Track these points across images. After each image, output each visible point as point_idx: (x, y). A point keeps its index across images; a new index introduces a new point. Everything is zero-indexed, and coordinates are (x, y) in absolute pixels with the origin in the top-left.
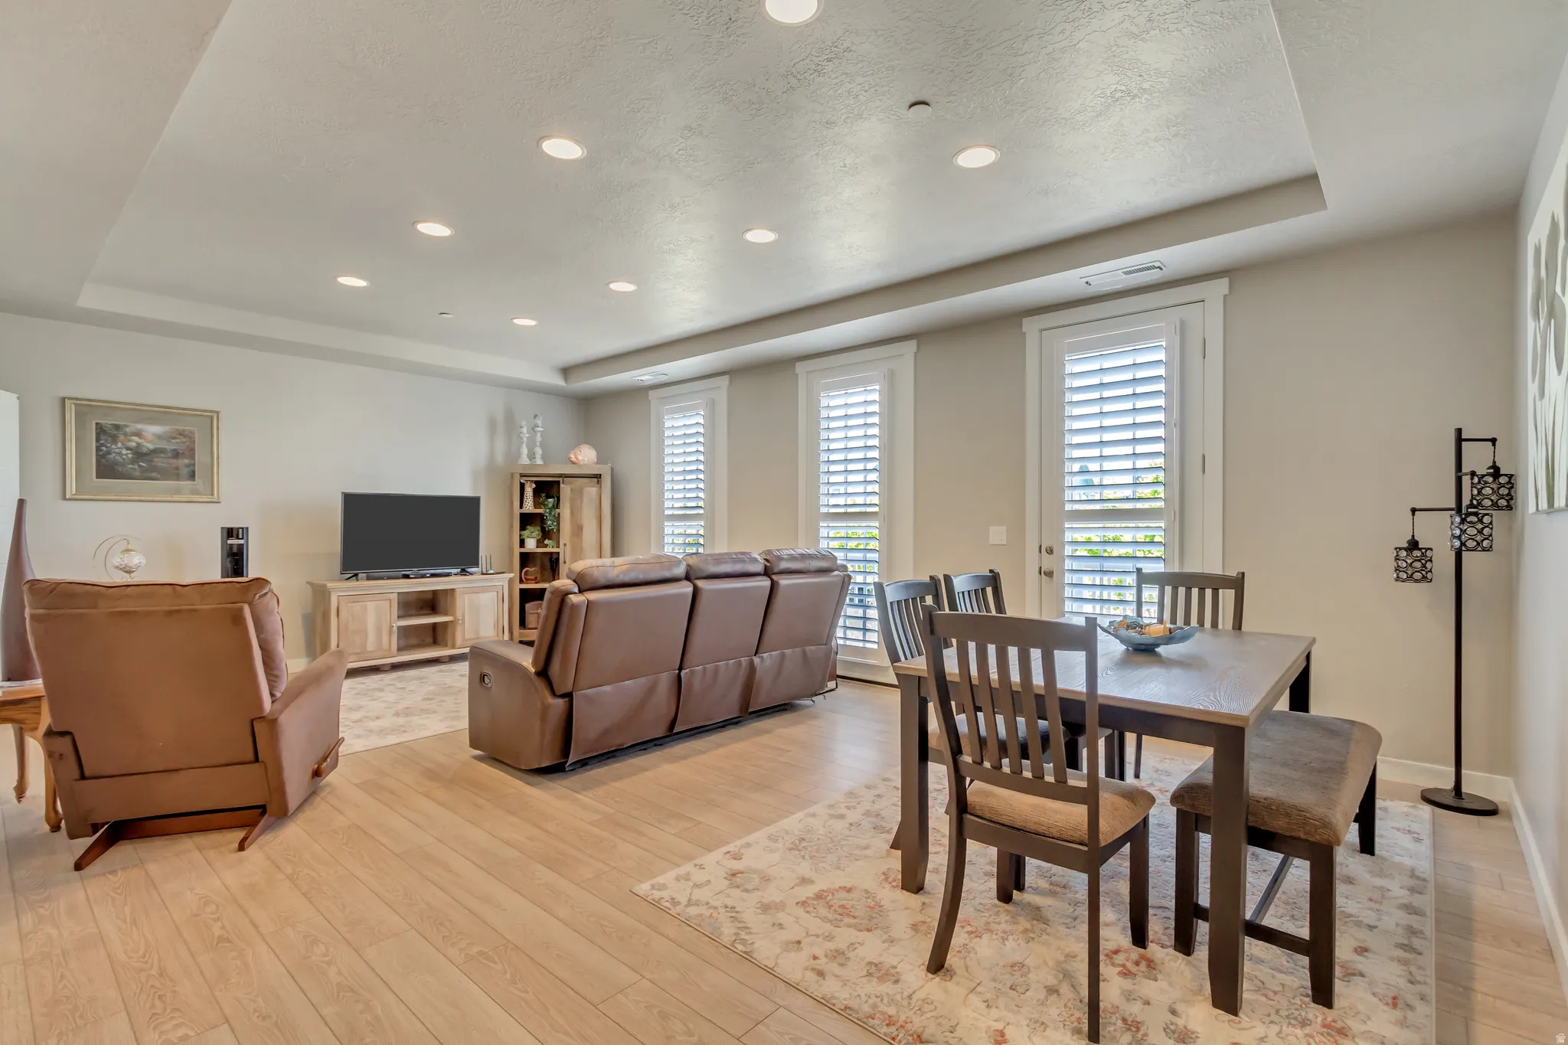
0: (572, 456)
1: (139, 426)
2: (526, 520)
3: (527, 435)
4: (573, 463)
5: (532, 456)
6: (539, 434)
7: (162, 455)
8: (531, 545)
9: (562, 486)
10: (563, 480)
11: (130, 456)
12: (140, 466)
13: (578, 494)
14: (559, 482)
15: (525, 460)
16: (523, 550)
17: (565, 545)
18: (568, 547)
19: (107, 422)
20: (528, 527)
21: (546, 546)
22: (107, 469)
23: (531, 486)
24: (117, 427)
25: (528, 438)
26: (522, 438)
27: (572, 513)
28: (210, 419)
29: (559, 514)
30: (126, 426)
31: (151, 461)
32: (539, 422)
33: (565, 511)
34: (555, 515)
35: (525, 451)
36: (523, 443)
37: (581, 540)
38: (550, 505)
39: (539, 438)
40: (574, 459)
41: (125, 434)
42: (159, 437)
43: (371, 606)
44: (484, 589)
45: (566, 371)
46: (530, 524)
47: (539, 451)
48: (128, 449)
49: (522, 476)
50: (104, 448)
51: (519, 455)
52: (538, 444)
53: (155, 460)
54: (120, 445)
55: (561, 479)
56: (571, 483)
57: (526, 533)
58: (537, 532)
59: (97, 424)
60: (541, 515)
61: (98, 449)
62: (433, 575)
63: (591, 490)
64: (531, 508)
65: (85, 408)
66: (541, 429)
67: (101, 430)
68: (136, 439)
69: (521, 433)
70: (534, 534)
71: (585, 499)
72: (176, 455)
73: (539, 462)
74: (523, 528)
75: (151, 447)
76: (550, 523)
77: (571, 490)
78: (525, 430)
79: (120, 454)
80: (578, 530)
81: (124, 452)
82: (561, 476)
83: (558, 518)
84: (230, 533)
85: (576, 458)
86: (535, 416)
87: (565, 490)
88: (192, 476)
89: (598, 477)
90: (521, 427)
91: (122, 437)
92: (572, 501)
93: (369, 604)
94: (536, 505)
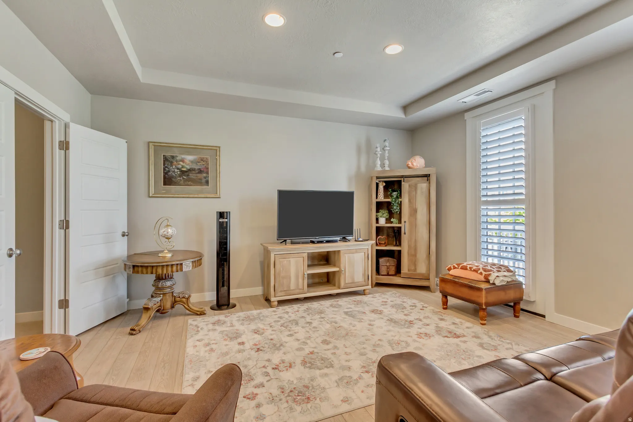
0: (410, 163)
1: (183, 156)
2: (380, 206)
3: (380, 152)
4: (409, 168)
5: (383, 165)
6: (387, 152)
7: (194, 172)
8: (382, 222)
9: (403, 183)
10: (404, 180)
11: (179, 173)
12: (183, 178)
13: (414, 188)
14: (401, 181)
15: (379, 168)
16: (378, 225)
17: (405, 222)
18: (407, 224)
19: (168, 154)
20: (380, 210)
21: (392, 222)
22: (168, 180)
23: (382, 184)
24: (173, 157)
25: (381, 154)
26: (376, 154)
27: (410, 201)
28: (215, 150)
29: (401, 202)
30: (177, 156)
31: (188, 175)
32: (387, 144)
33: (405, 200)
34: (398, 203)
35: (379, 162)
36: (377, 157)
37: (416, 219)
38: (395, 196)
39: (387, 154)
40: (410, 165)
41: (177, 161)
42: (192, 162)
43: (293, 261)
44: (357, 251)
45: (405, 108)
46: (382, 209)
47: (387, 162)
48: (178, 169)
49: (377, 178)
50: (167, 169)
51: (375, 166)
52: (386, 158)
53: (190, 174)
54: (174, 167)
55: (402, 179)
56: (408, 182)
57: (380, 214)
58: (387, 214)
59: (164, 156)
60: (389, 204)
61: (164, 169)
62: (328, 242)
63: (423, 185)
64: (382, 198)
65: (158, 147)
66: (388, 148)
67: (166, 159)
68: (181, 163)
69: (376, 151)
70: (385, 215)
71: (419, 192)
72: (200, 171)
73: (387, 168)
74: (377, 211)
75: (188, 167)
76: (395, 208)
77: (409, 186)
78: (379, 149)
79: (174, 172)
80: (413, 212)
81: (176, 170)
82: (402, 177)
83: (400, 204)
84: (221, 215)
85: (412, 164)
86: (385, 141)
87: (405, 186)
88: (207, 183)
89: (427, 176)
90: (377, 148)
91: (175, 163)
92: (410, 193)
93: (291, 259)
94: (386, 196)
